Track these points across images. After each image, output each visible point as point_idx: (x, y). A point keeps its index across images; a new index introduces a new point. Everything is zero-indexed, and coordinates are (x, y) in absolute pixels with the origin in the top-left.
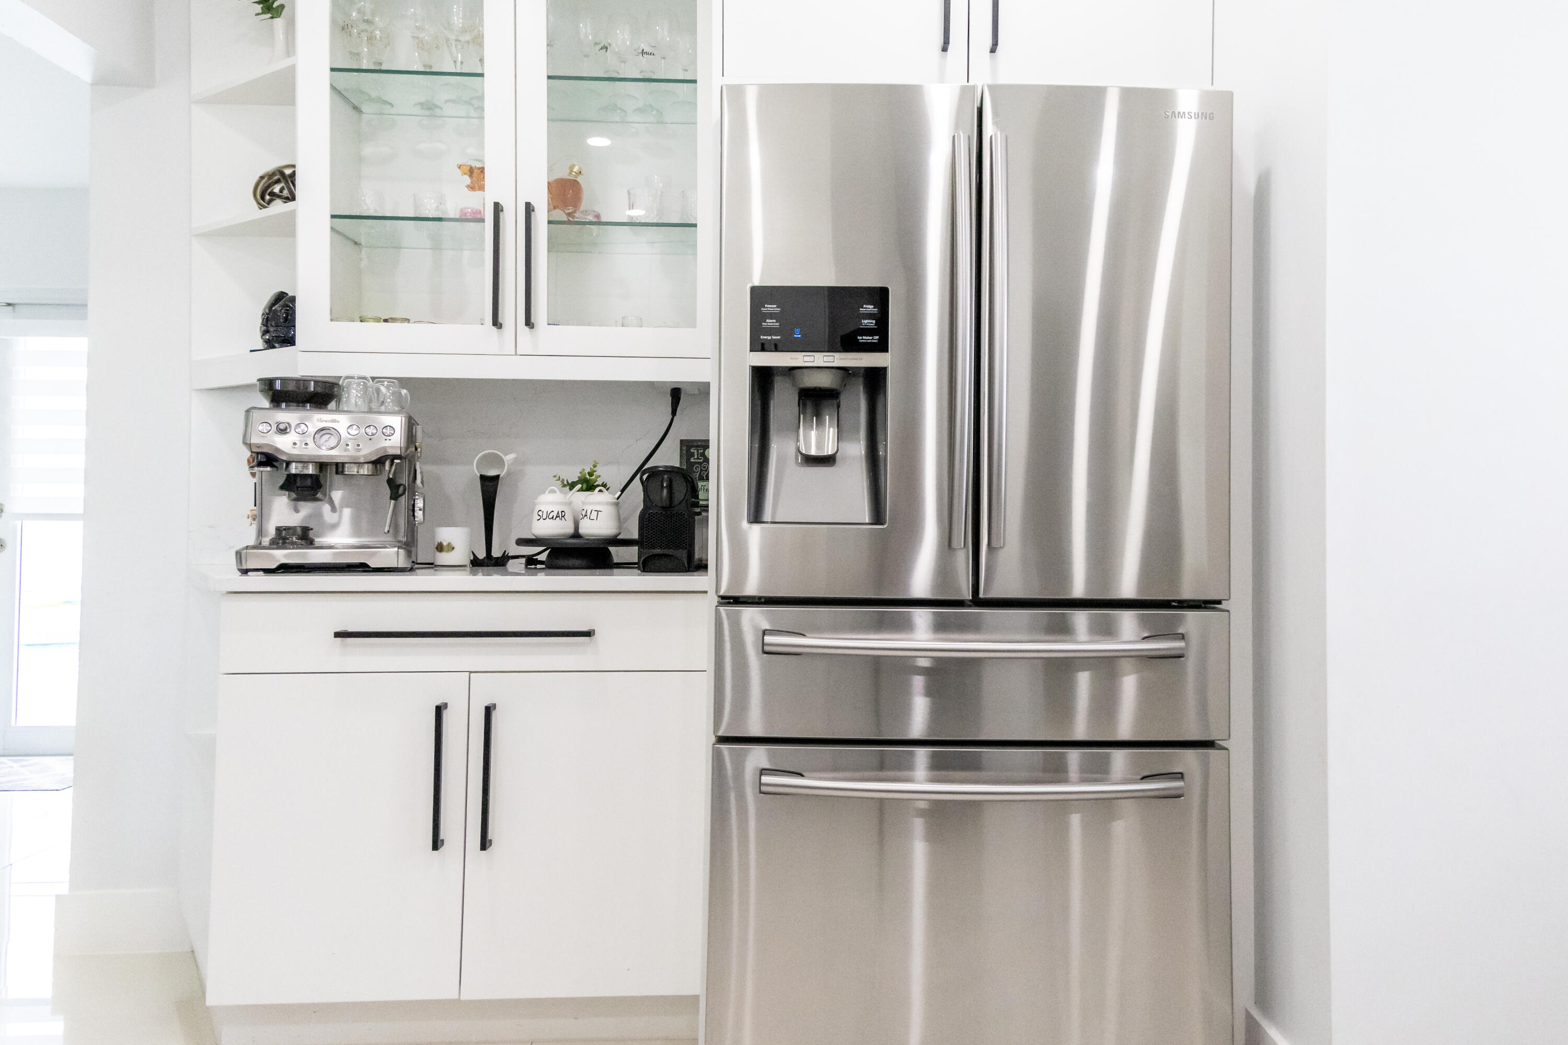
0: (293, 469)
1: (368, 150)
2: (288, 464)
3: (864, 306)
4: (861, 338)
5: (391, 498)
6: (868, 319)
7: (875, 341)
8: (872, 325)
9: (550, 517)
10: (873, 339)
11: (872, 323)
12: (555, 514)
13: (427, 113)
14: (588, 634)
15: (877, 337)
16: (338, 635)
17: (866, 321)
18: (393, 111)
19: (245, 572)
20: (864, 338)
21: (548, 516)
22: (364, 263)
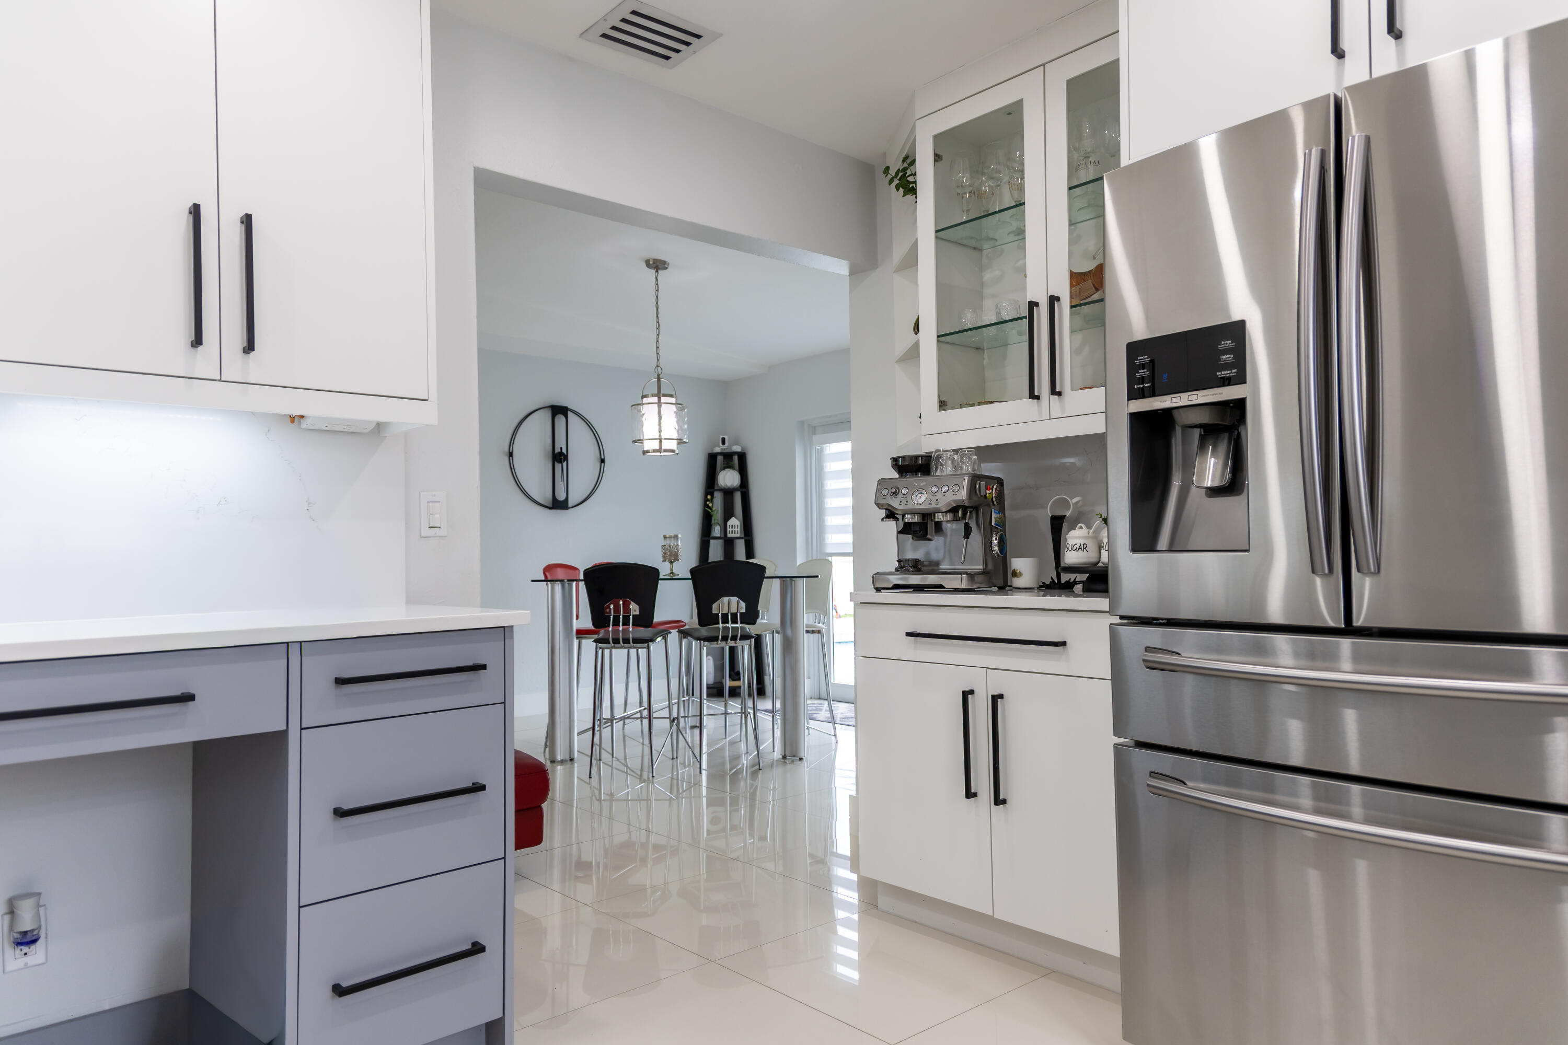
0: (908, 518)
1: (987, 276)
2: (904, 515)
3: (1223, 343)
4: (1220, 373)
5: (964, 538)
6: (1226, 355)
7: (1233, 374)
8: (1230, 359)
9: (1074, 549)
10: (1231, 373)
11: (1230, 357)
12: (1077, 546)
13: (1017, 238)
14: (1063, 644)
15: (1235, 370)
16: (908, 634)
17: (1224, 357)
18: (997, 243)
19: (878, 590)
20: (1223, 373)
21: (1072, 548)
22: (986, 361)
